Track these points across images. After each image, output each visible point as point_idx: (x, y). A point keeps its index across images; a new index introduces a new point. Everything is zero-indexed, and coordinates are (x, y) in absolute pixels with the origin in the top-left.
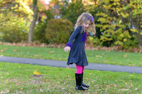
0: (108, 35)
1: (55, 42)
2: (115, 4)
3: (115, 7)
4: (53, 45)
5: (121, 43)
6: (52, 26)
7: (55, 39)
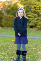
0: (33, 23)
1: (7, 26)
2: (37, 8)
3: (37, 10)
4: (6, 28)
5: (39, 27)
6: (6, 18)
7: (7, 25)
